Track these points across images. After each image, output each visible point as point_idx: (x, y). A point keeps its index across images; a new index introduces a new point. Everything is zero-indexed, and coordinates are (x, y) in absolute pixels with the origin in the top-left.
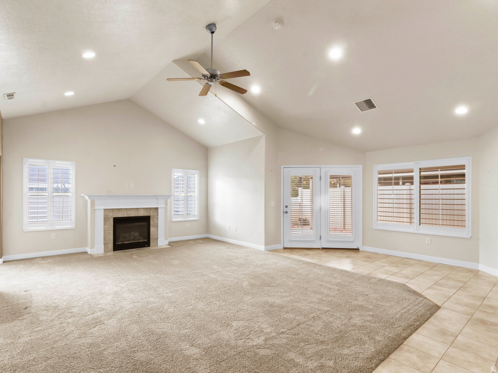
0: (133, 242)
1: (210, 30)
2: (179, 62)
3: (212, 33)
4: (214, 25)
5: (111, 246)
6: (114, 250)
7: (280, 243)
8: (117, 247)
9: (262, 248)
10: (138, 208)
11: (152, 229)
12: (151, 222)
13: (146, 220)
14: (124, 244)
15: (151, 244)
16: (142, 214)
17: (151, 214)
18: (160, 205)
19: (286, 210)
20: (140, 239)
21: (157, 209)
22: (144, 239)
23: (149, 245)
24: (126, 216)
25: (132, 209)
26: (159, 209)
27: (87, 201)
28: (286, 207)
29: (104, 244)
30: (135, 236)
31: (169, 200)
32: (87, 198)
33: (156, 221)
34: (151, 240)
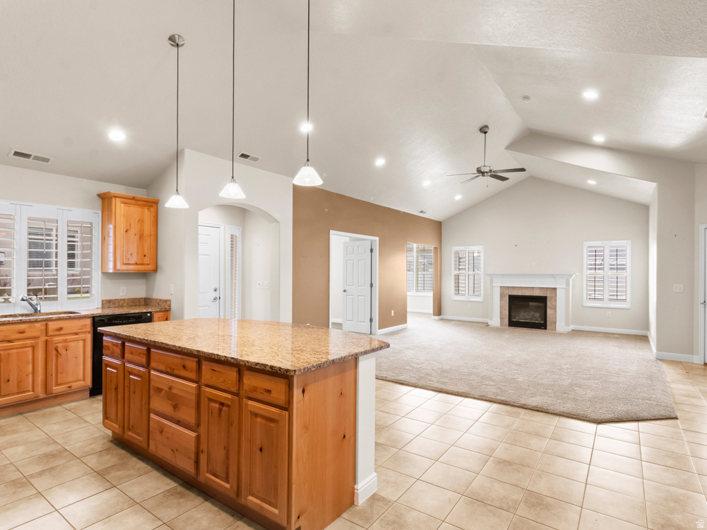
0: (530, 321)
3: (485, 133)
5: (506, 321)
6: (509, 326)
8: (513, 323)
10: (534, 287)
11: (549, 311)
12: (548, 303)
13: (542, 300)
14: (519, 322)
15: (548, 327)
17: (548, 294)
18: (560, 285)
20: (536, 320)
21: (555, 289)
22: (540, 320)
23: (545, 329)
24: (521, 294)
26: (558, 290)
29: (500, 319)
31: (571, 280)
33: (554, 303)
34: (548, 323)
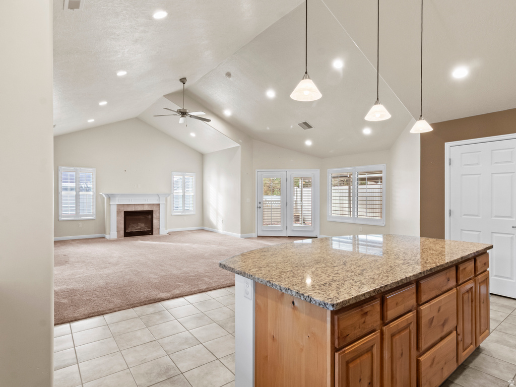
0: (139, 230)
1: (182, 82)
2: (168, 96)
3: (184, 83)
4: (185, 78)
5: (122, 233)
6: (125, 237)
7: (255, 233)
8: (127, 234)
9: (238, 235)
10: (143, 204)
11: (155, 221)
12: (154, 215)
13: (150, 213)
14: (132, 232)
15: (154, 233)
16: (146, 208)
17: (154, 209)
18: (162, 202)
19: (259, 205)
20: (145, 229)
22: (148, 228)
23: (152, 234)
24: (133, 210)
25: (139, 204)
26: (160, 205)
27: (104, 198)
28: (260, 203)
29: (117, 231)
30: (141, 226)
31: (168, 198)
32: (104, 196)
33: (158, 215)
34: (154, 230)
